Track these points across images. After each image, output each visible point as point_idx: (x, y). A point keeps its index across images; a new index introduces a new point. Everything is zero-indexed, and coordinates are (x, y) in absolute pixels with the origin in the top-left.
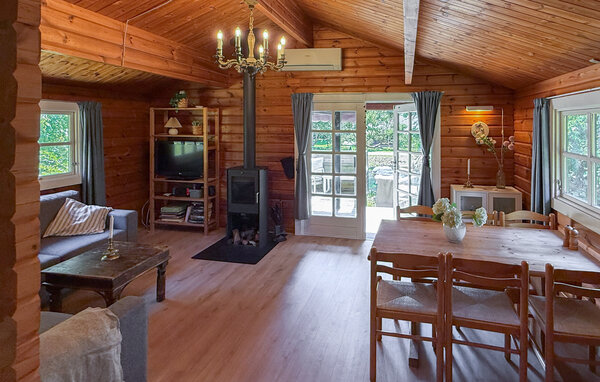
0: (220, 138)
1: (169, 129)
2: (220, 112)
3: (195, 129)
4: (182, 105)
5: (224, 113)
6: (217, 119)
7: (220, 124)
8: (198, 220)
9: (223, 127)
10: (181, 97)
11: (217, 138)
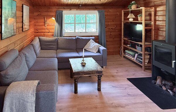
0: (155, 23)
1: (129, 18)
2: (155, 9)
3: (139, 18)
4: (133, 7)
5: (158, 9)
6: (153, 13)
7: (155, 15)
8: (140, 61)
9: (157, 17)
10: (133, 4)
11: (153, 23)
